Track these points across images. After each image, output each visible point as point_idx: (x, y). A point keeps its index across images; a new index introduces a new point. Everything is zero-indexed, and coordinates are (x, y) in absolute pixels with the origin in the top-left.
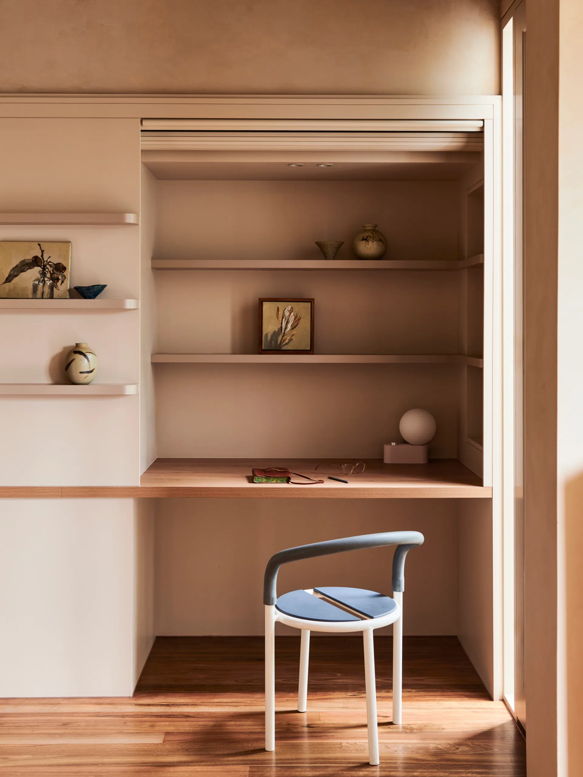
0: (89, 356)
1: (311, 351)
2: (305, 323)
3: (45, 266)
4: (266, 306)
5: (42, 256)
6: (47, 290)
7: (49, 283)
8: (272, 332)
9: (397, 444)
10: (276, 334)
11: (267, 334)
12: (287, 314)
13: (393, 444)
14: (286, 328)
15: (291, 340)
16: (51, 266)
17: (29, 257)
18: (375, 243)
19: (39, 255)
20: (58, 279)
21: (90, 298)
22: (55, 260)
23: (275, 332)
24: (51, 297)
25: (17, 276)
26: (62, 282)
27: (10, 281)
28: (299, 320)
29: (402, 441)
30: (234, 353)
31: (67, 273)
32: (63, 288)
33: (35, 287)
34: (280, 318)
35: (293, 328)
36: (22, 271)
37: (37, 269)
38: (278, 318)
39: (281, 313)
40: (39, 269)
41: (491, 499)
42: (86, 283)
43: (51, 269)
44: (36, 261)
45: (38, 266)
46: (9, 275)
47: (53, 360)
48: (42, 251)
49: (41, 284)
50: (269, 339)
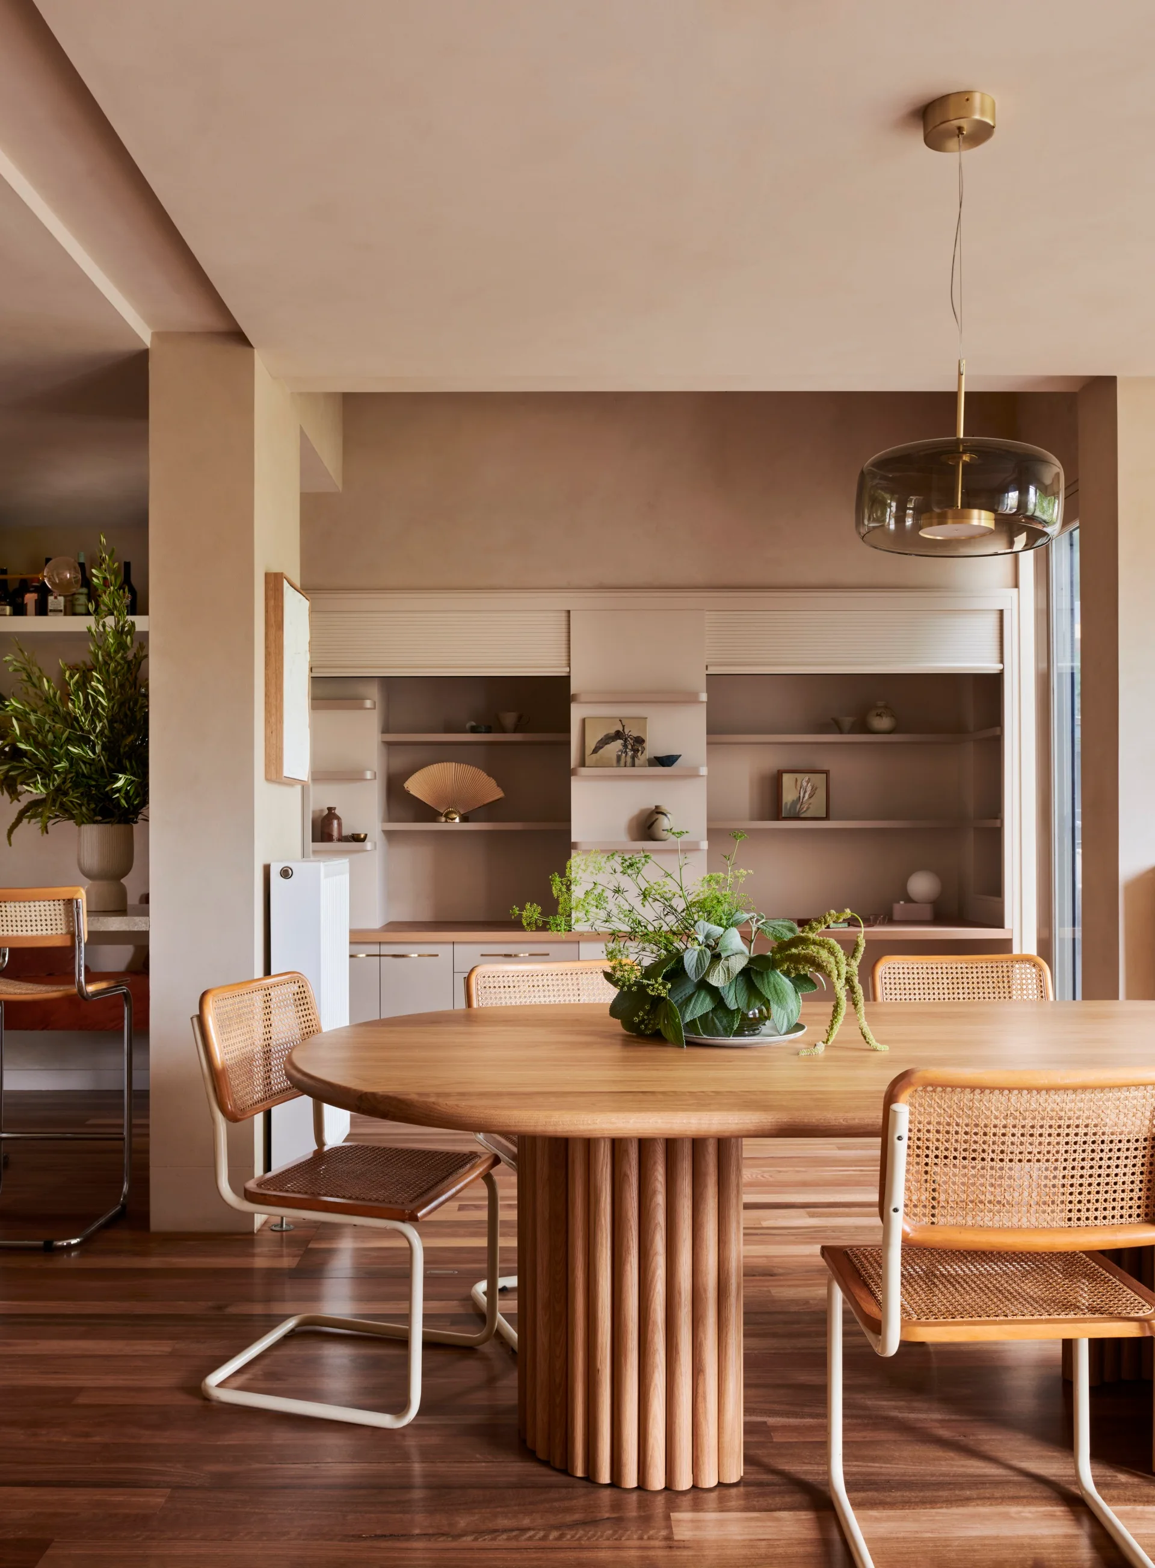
0: (669, 816)
1: (827, 818)
2: (821, 793)
3: (626, 739)
4: (786, 777)
5: (623, 730)
6: (629, 760)
7: (630, 753)
8: (791, 801)
9: (905, 902)
10: (794, 803)
11: (786, 803)
12: (805, 784)
13: (902, 902)
14: (804, 797)
15: (808, 808)
16: (631, 739)
17: (612, 731)
18: (888, 718)
19: (621, 730)
20: (638, 751)
21: (669, 766)
22: (635, 734)
23: (793, 801)
24: (633, 765)
25: (602, 747)
26: (642, 753)
27: (596, 753)
28: (816, 789)
29: (909, 900)
30: (752, 819)
31: (647, 745)
32: (642, 758)
33: (619, 758)
34: (799, 789)
35: (810, 797)
36: (606, 744)
37: (620, 742)
38: (796, 787)
39: (799, 783)
40: (621, 741)
41: (1011, 940)
42: (662, 753)
43: (631, 742)
44: (618, 735)
45: (620, 739)
46: (596, 747)
47: (631, 821)
48: (623, 726)
49: (624, 755)
50: (788, 807)
